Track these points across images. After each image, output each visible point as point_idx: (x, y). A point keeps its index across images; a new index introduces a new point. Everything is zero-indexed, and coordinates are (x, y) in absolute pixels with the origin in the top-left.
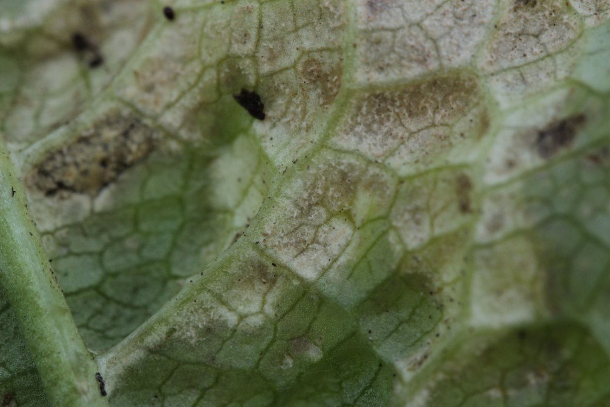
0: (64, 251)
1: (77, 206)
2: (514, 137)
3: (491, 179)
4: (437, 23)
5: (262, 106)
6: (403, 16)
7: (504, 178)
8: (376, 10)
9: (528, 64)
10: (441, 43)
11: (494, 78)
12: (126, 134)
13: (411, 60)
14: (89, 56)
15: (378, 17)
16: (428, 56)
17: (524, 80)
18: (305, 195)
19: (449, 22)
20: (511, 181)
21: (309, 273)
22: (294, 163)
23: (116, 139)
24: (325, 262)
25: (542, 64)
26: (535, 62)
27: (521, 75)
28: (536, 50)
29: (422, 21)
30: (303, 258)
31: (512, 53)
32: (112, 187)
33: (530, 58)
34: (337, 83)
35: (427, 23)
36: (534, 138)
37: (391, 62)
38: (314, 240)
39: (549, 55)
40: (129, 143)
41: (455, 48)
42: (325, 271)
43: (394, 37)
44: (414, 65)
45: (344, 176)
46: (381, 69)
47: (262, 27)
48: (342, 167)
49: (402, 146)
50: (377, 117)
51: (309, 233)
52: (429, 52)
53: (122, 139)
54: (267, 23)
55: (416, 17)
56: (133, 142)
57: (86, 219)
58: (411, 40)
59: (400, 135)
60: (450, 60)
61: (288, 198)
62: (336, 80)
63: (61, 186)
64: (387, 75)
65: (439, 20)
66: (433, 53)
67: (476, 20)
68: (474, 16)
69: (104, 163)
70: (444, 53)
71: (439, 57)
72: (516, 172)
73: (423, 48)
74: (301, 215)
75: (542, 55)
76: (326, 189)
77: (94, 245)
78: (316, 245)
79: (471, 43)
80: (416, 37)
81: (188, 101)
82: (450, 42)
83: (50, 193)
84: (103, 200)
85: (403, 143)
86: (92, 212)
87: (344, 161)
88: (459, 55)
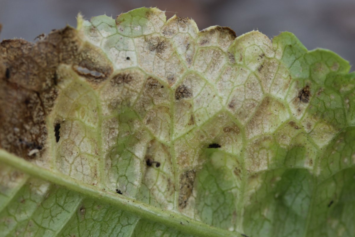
0: (200, 213)
1: (192, 201)
2: (293, 103)
3: (299, 118)
4: (248, 95)
5: (218, 145)
6: (240, 102)
7: (302, 115)
8: (233, 106)
9: (274, 80)
10: (254, 98)
11: (271, 92)
12: (187, 177)
13: (251, 109)
14: (155, 165)
15: (235, 108)
16: (254, 104)
17: (276, 84)
18: (250, 154)
19: (250, 92)
20: (304, 115)
21: (266, 168)
22: (242, 151)
23: (186, 180)
24: (266, 162)
25: (276, 77)
26: (274, 78)
27: (274, 84)
28: (272, 75)
29: (245, 98)
30: (261, 166)
31: (267, 81)
32: (194, 188)
33: (272, 78)
34: (238, 128)
35: (247, 98)
36: (299, 99)
37: (247, 114)
38: (259, 160)
39: (276, 73)
40: (190, 178)
41: (257, 96)
42: (268, 164)
43: (243, 108)
44: (253, 109)
45: (256, 143)
46: (246, 117)
47: (205, 132)
48: (254, 142)
49: (263, 125)
50: (251, 125)
51: (257, 160)
52: (253, 103)
53: (187, 179)
54: (206, 130)
55: (243, 99)
56: (190, 176)
57: (196, 201)
58: (247, 105)
59: (260, 122)
60: (259, 99)
61: (246, 159)
62: (237, 128)
63: (185, 202)
64: (248, 117)
65: (248, 94)
66: (254, 102)
67: (255, 84)
68: (254, 84)
69: (188, 187)
70: (256, 99)
71: (256, 101)
72: (304, 112)
73: (251, 103)
74: (252, 159)
75: (274, 75)
76: (253, 149)
77: (202, 204)
78: (261, 161)
79: (260, 91)
80: (248, 103)
81: (196, 158)
82: (255, 95)
83: (185, 206)
84: (195, 193)
85: (262, 124)
86: (195, 198)
87: (254, 141)
88: (259, 96)
